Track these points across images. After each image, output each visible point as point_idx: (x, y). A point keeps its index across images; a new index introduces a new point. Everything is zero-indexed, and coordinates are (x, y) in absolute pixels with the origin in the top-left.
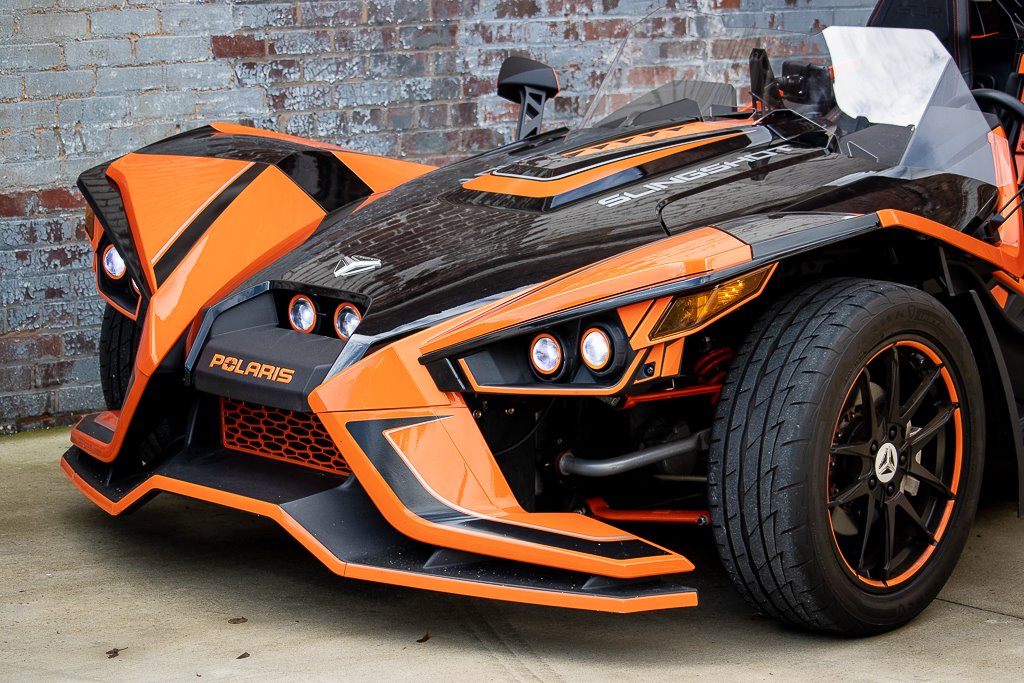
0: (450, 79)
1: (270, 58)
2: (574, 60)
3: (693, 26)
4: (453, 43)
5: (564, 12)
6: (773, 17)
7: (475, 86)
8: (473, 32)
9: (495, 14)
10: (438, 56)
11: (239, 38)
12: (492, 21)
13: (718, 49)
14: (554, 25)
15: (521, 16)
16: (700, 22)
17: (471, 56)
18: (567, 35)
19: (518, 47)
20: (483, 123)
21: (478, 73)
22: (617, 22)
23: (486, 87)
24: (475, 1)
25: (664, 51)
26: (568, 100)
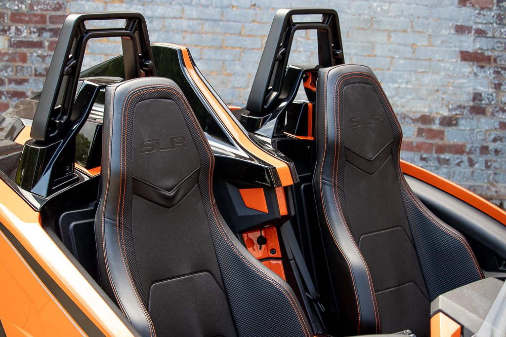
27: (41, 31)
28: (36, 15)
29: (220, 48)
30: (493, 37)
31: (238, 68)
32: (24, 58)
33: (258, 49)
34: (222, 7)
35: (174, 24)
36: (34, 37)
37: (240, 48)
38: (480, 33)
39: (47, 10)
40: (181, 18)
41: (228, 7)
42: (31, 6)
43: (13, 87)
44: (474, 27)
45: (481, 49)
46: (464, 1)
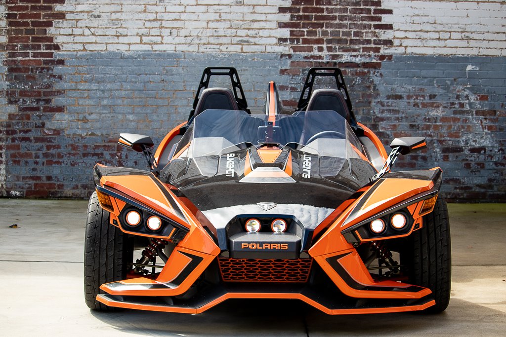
0: (368, 116)
2: (417, 113)
3: (468, 105)
4: (370, 106)
5: (413, 99)
6: (503, 104)
7: (378, 119)
8: (377, 103)
9: (386, 98)
10: (363, 110)
11: (291, 101)
12: (385, 100)
13: (477, 113)
14: (409, 103)
15: (396, 99)
16: (470, 104)
17: (376, 110)
18: (414, 106)
19: (394, 108)
20: (381, 130)
21: (379, 115)
22: (435, 103)
23: (382, 119)
24: (378, 94)
25: (455, 112)
26: (415, 125)
27: (38, 101)
28: (35, 92)
29: (144, 106)
30: (301, 91)
31: (155, 117)
32: (28, 118)
33: (166, 106)
34: (145, 83)
35: (117, 93)
36: (34, 105)
37: (156, 105)
38: (293, 89)
39: (41, 88)
40: (121, 90)
41: (148, 82)
42: (32, 87)
43: (22, 135)
44: (290, 86)
45: (294, 98)
46: (283, 72)
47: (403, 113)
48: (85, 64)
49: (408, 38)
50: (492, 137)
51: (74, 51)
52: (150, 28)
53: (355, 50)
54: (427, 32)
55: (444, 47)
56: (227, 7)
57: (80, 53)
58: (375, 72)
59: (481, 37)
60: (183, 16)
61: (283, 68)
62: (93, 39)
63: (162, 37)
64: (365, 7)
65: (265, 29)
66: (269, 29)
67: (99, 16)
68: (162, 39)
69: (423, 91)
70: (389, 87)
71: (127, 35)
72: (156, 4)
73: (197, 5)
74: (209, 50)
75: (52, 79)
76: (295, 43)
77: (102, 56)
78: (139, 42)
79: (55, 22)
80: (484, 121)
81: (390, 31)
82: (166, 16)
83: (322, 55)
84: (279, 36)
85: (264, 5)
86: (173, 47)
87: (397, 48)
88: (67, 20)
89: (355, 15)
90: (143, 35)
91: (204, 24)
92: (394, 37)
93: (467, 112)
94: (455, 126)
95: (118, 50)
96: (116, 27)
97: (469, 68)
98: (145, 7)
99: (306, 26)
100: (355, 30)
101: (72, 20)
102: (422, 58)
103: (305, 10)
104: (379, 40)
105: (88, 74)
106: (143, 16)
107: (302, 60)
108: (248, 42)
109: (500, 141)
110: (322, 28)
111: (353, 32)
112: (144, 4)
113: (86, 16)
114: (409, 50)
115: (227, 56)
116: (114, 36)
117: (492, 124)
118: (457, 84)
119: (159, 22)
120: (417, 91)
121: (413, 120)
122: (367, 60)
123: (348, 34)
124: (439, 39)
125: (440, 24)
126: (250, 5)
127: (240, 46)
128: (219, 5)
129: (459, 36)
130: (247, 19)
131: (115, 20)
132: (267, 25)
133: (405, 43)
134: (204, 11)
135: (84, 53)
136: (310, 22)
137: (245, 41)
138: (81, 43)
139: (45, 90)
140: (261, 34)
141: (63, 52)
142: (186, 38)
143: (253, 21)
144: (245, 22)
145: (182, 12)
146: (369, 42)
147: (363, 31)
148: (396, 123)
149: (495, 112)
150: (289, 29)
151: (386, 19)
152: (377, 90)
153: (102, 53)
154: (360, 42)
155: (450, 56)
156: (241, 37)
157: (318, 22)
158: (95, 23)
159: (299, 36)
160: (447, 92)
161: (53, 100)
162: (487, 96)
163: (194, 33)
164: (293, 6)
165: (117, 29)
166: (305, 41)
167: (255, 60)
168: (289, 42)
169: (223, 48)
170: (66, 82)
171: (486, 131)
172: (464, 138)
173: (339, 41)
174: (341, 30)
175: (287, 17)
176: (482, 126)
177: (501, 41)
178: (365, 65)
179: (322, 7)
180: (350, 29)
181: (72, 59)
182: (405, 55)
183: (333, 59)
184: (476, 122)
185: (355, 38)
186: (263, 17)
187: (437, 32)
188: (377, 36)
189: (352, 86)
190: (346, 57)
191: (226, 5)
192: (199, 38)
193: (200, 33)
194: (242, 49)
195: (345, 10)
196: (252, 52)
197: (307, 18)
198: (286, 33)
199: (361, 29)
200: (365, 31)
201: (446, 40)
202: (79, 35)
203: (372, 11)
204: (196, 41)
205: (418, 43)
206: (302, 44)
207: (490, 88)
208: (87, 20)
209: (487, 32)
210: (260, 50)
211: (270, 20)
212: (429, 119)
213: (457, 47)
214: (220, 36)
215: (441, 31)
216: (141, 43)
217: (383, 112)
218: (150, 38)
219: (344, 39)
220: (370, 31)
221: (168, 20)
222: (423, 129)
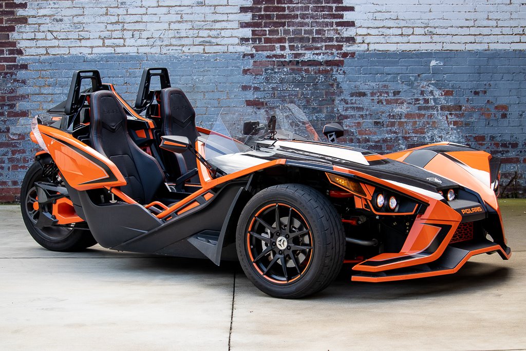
0: (332, 114)
1: (266, 107)
2: (381, 110)
3: (432, 101)
4: (333, 104)
5: (377, 96)
6: (468, 99)
7: (342, 117)
8: (341, 101)
9: (349, 96)
10: (327, 108)
11: (254, 101)
12: (348, 98)
13: (442, 108)
14: (373, 99)
15: (360, 97)
16: (435, 100)
17: (340, 108)
18: (378, 103)
19: (358, 106)
20: (345, 128)
21: (343, 113)
22: (399, 99)
23: (346, 117)
24: (342, 92)
25: (420, 108)
26: (379, 122)
27: (2, 106)
30: (264, 91)
38: (256, 89)
39: (5, 93)
44: (253, 86)
45: (257, 98)
46: (245, 72)
47: (367, 110)
48: (48, 68)
49: (371, 35)
50: (458, 133)
51: (37, 55)
52: (112, 31)
53: (317, 48)
54: (390, 28)
55: (407, 43)
56: (188, 8)
57: (43, 57)
58: (338, 70)
59: (444, 31)
60: (145, 18)
61: (246, 68)
62: (56, 43)
63: (124, 39)
64: (326, 4)
65: (227, 29)
66: (230, 29)
67: (61, 20)
68: (124, 41)
69: (387, 88)
70: (353, 84)
71: (89, 39)
72: (117, 7)
73: (159, 6)
74: (172, 51)
75: (16, 84)
76: (257, 42)
77: (65, 60)
78: (102, 45)
79: (17, 27)
80: (449, 117)
81: (352, 28)
82: (128, 19)
83: (285, 54)
84: (241, 36)
85: (225, 5)
86: (135, 49)
87: (359, 45)
88: (29, 24)
89: (316, 13)
90: (105, 38)
91: (166, 26)
92: (357, 34)
93: (432, 108)
94: (420, 122)
95: (81, 53)
96: (78, 30)
97: (433, 63)
98: (107, 10)
99: (268, 26)
100: (317, 28)
101: (34, 24)
102: (385, 54)
103: (266, 9)
104: (341, 37)
105: (51, 78)
106: (104, 19)
107: (265, 59)
108: (210, 43)
109: (466, 136)
110: (283, 27)
111: (315, 30)
112: (106, 7)
113: (48, 20)
114: (372, 47)
115: (189, 57)
116: (77, 39)
117: (458, 120)
118: (421, 80)
119: (121, 25)
120: (380, 88)
121: (377, 117)
122: (330, 58)
123: (310, 32)
124: (402, 35)
125: (403, 20)
126: (211, 6)
127: (202, 47)
128: (180, 6)
129: (422, 31)
130: (209, 20)
131: (78, 23)
132: (229, 25)
133: (368, 39)
134: (166, 13)
135: (47, 57)
136: (272, 21)
137: (207, 42)
138: (44, 47)
139: (9, 95)
140: (223, 34)
141: (27, 57)
142: (149, 40)
143: (215, 21)
144: (207, 23)
145: (144, 14)
146: (331, 39)
147: (325, 29)
148: (361, 120)
149: (460, 107)
150: (251, 29)
151: (348, 16)
152: (341, 87)
153: (65, 56)
154: (322, 40)
155: (414, 52)
156: (202, 37)
157: (280, 21)
158: (58, 26)
159: (261, 35)
160: (411, 88)
161: (17, 105)
162: (452, 91)
163: (156, 35)
164: (254, 6)
165: (79, 33)
166: (268, 41)
167: (218, 61)
168: (251, 42)
169: (185, 49)
170: (30, 86)
171: (452, 126)
172: (429, 134)
173: (301, 40)
174: (303, 28)
175: (249, 16)
176: (448, 121)
177: (465, 35)
178: (328, 63)
179: (283, 5)
180: (311, 27)
181: (35, 63)
182: (368, 52)
183: (295, 57)
184: (440, 117)
185: (317, 36)
186: (225, 17)
187: (400, 27)
188: (339, 34)
189: (315, 85)
190: (308, 56)
191: (187, 6)
192: (161, 40)
193: (162, 34)
194: (204, 50)
195: (307, 8)
196: (214, 53)
197: (269, 17)
198: (247, 32)
199: (323, 27)
200: (327, 28)
201: (409, 35)
202: (42, 39)
203: (334, 9)
204: (159, 43)
205: (381, 39)
206: (264, 43)
207: (454, 83)
208: (50, 24)
209: (450, 27)
210: (223, 51)
211: (232, 20)
212: (393, 116)
213: (420, 43)
214: (182, 37)
215: (404, 27)
216: (104, 46)
217: (346, 110)
218: (113, 40)
219: (307, 37)
220: (332, 28)
221: (130, 23)
222: (387, 126)
